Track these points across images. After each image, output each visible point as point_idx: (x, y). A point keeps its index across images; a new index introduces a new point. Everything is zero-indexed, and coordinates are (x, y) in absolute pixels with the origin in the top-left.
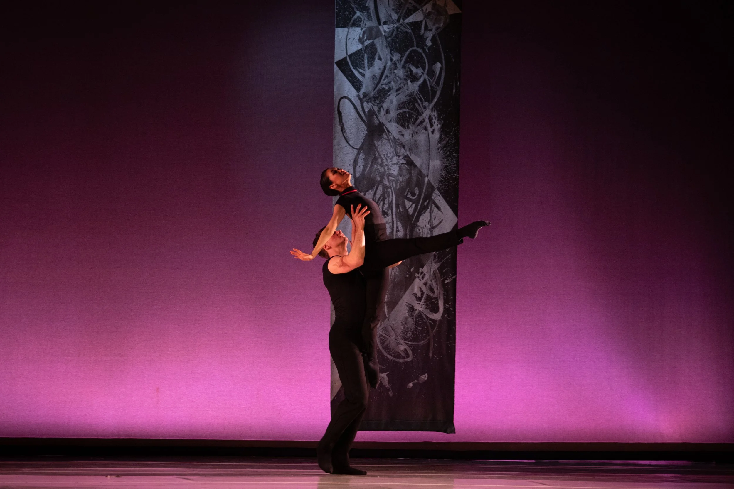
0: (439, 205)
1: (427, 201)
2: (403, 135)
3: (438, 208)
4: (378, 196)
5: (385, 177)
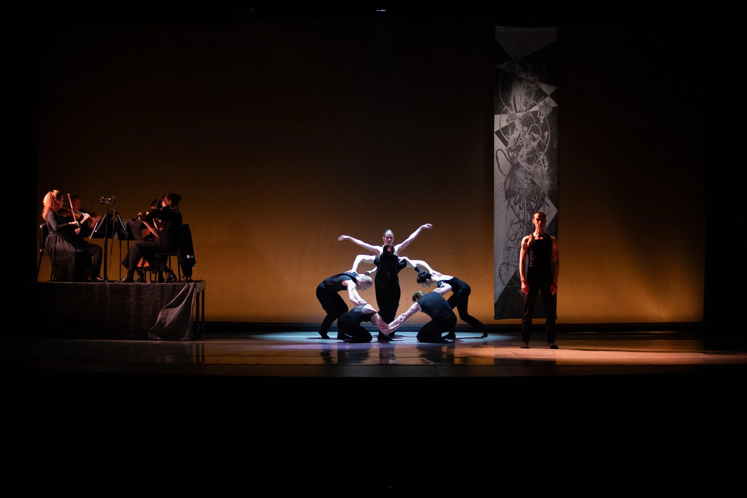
0: (548, 204)
1: (542, 202)
2: (529, 168)
3: (548, 205)
4: (517, 199)
5: (521, 190)
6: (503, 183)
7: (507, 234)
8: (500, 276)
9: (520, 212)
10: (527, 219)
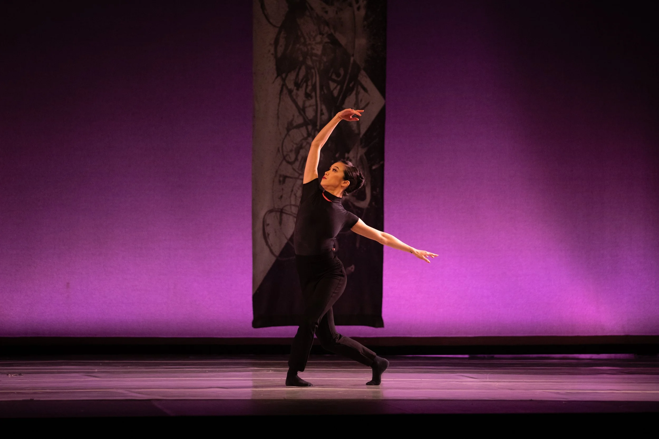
0: (366, 86)
1: (353, 83)
2: (326, 12)
3: (365, 90)
4: (301, 77)
5: (308, 57)
6: (272, 42)
7: (280, 149)
8: (265, 236)
9: (307, 103)
10: (321, 119)
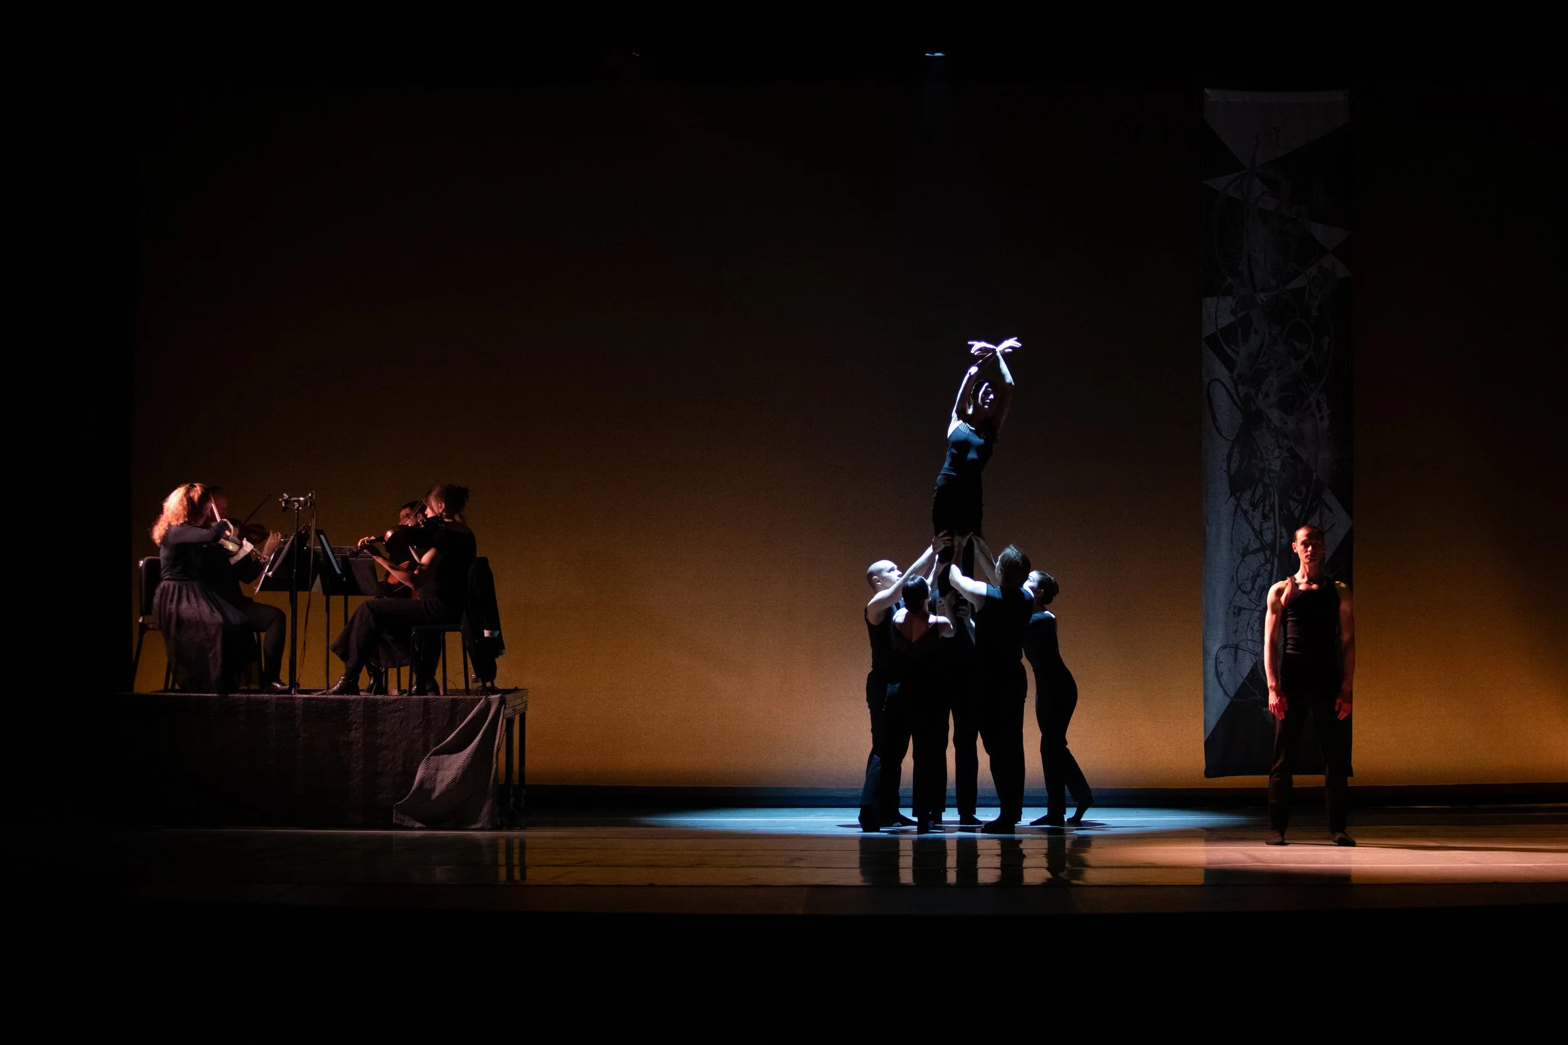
0: (1330, 506)
1: (1316, 502)
2: (1286, 423)
3: (1330, 509)
4: (1257, 497)
5: (1266, 474)
6: (1225, 457)
7: (1235, 578)
8: (1218, 675)
9: (1265, 526)
10: (1280, 543)
